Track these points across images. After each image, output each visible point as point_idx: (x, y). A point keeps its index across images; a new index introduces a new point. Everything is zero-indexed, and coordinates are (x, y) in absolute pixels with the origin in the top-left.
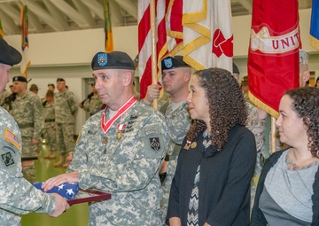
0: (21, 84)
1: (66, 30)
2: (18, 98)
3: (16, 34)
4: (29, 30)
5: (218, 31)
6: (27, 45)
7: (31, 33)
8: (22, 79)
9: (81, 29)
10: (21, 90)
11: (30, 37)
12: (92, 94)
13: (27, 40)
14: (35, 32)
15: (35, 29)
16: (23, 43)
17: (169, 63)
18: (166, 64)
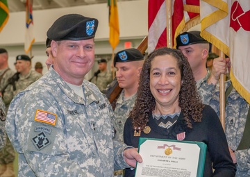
0: (24, 63)
1: (72, 6)
2: (21, 78)
3: (21, 11)
4: (34, 6)
5: (235, 3)
6: (32, 22)
7: (36, 9)
8: (25, 58)
9: (87, 4)
10: (24, 70)
11: (34, 13)
12: (99, 72)
13: (31, 17)
14: (41, 9)
15: (40, 6)
16: (27, 21)
17: (185, 39)
18: (182, 40)
